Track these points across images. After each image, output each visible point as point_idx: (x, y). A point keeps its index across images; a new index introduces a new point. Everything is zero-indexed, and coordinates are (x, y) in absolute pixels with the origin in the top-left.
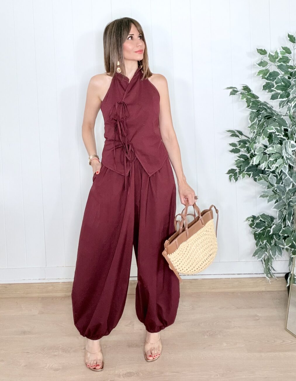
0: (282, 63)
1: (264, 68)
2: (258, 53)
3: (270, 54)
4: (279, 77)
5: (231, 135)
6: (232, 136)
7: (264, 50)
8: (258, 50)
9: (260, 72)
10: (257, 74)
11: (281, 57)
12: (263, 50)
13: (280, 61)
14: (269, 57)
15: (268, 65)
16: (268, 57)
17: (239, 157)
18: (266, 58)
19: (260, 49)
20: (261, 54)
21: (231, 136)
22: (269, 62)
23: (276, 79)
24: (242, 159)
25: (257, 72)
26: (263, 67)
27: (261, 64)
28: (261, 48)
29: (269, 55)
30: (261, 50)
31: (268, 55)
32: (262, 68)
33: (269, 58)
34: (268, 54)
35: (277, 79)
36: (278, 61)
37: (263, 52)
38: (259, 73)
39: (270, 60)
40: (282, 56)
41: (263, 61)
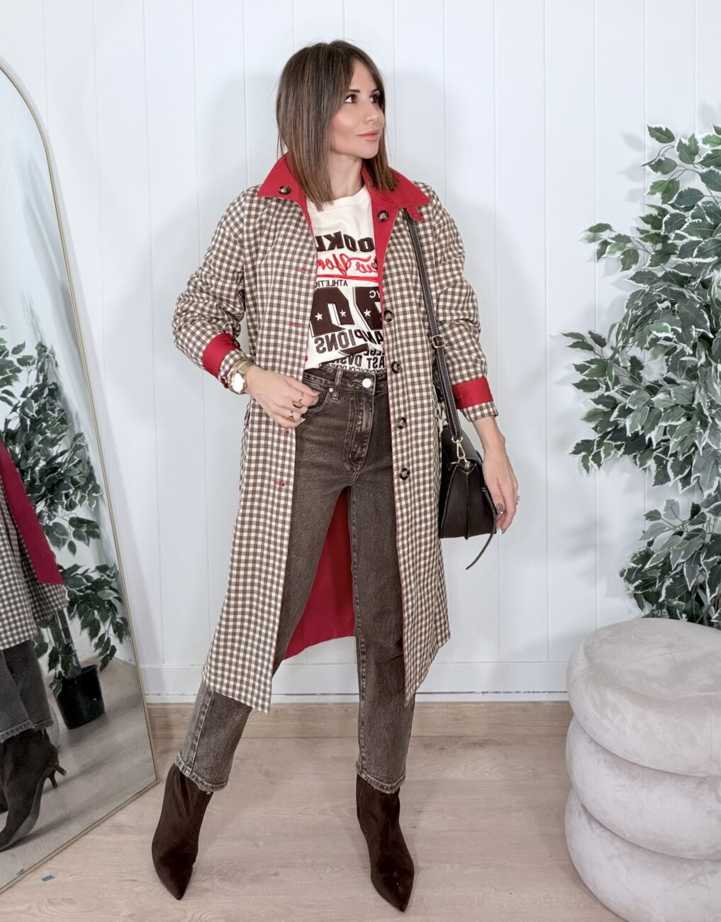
0: (712, 168)
1: (666, 178)
2: (652, 136)
3: (680, 141)
4: (700, 203)
5: (571, 344)
6: (574, 346)
7: (667, 129)
8: (650, 129)
9: (655, 187)
10: (649, 190)
11: (710, 152)
12: (664, 129)
13: (708, 161)
14: (678, 151)
15: (677, 168)
16: (675, 149)
17: (597, 401)
18: (672, 153)
19: (656, 129)
20: (658, 139)
21: (571, 346)
22: (678, 161)
23: (693, 207)
24: (600, 407)
25: (649, 187)
26: (665, 173)
27: (659, 165)
28: (658, 126)
29: (679, 144)
30: (659, 130)
31: (676, 145)
32: (658, 177)
33: (678, 153)
34: (677, 141)
35: (695, 207)
36: (702, 161)
37: (663, 135)
38: (652, 187)
39: (681, 157)
40: (713, 151)
41: (663, 159)
